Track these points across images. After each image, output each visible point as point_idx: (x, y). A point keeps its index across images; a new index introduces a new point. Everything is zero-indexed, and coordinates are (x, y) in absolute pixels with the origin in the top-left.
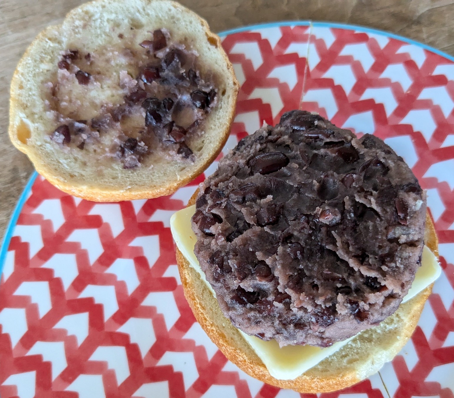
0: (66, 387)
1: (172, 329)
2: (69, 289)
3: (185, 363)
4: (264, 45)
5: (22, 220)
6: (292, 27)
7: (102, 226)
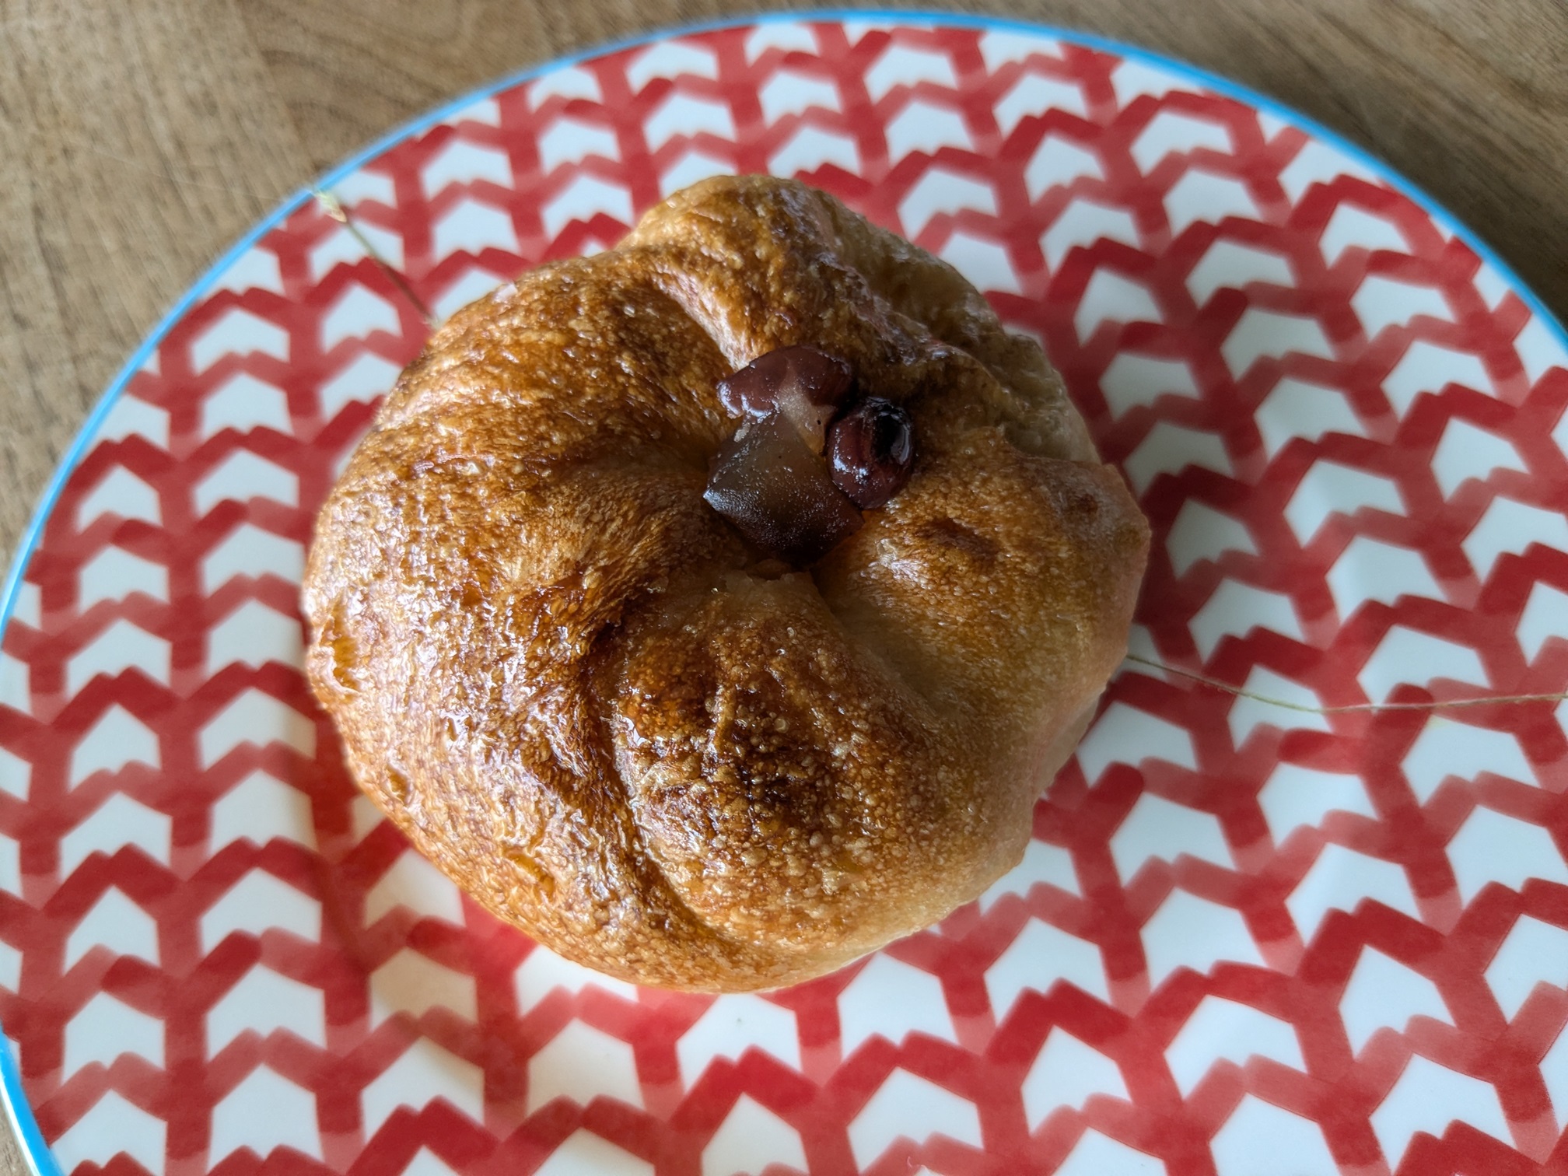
1: (639, 989)
3: (739, 1020)
6: (283, 226)
7: (263, 946)
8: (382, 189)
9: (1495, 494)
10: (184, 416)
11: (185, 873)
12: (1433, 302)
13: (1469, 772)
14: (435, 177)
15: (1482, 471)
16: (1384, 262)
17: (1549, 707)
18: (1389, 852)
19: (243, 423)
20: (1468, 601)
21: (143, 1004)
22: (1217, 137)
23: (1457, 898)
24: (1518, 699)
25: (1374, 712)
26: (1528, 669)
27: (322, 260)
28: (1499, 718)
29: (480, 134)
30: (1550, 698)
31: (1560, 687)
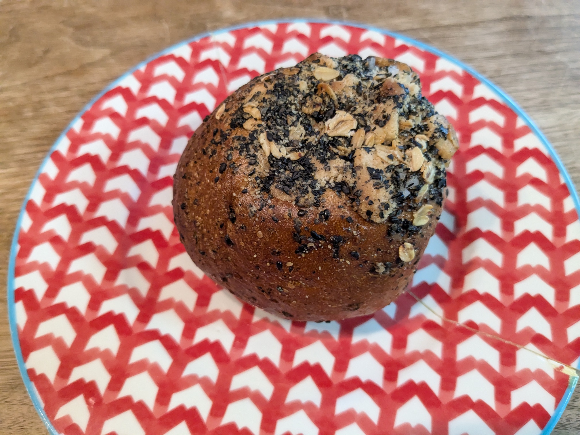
0: (117, 395)
1: (195, 309)
2: (87, 312)
5: (18, 273)
6: (198, 41)
7: (96, 249)
8: (231, 40)
9: (534, 273)
10: (145, 87)
11: (86, 219)
12: (546, 202)
13: (478, 357)
14: (249, 42)
15: (534, 264)
16: (536, 182)
17: (515, 349)
18: (439, 370)
19: (160, 96)
20: (507, 304)
21: (58, 251)
22: (501, 121)
23: (453, 394)
24: (506, 342)
25: (457, 325)
26: (515, 334)
27: (204, 56)
28: (497, 345)
29: (268, 34)
30: (518, 346)
31: (523, 344)
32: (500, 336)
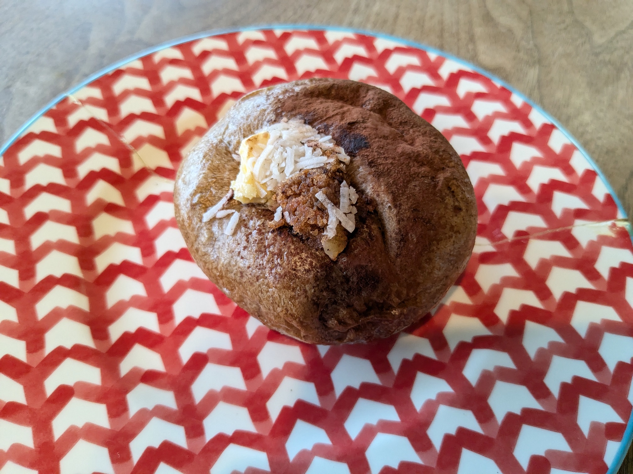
1: (247, 385)
3: (291, 390)
4: (45, 136)
6: (54, 108)
7: (75, 389)
8: (95, 93)
9: (533, 166)
12: (498, 107)
13: (547, 256)
14: (118, 88)
15: (528, 158)
16: (479, 96)
17: (569, 232)
18: (526, 287)
19: (43, 182)
20: (533, 200)
22: (414, 60)
23: (554, 299)
24: (558, 230)
25: (510, 241)
26: (559, 220)
27: (72, 120)
28: (553, 237)
29: (134, 72)
30: (569, 228)
31: (571, 224)
32: (550, 228)
